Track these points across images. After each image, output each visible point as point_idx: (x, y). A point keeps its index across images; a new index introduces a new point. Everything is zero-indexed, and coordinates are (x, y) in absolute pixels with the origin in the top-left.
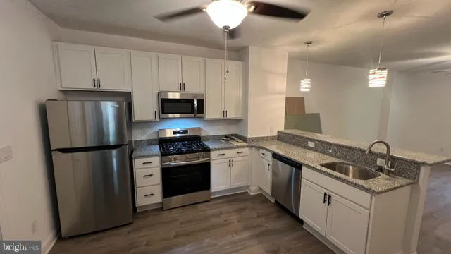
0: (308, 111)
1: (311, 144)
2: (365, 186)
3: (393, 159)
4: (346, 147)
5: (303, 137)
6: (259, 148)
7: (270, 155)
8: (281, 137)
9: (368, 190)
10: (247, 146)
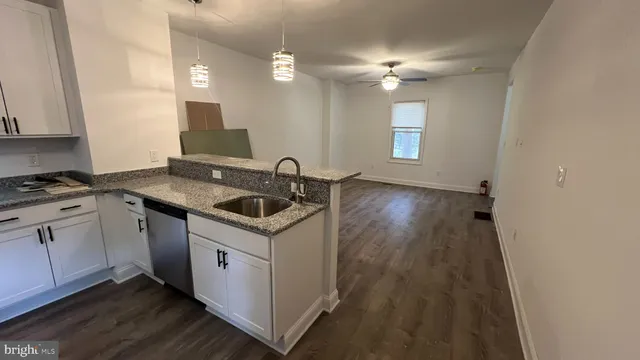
0: (228, 125)
1: (217, 174)
2: (261, 226)
3: (307, 180)
4: (258, 172)
5: (204, 165)
6: (121, 193)
7: (139, 202)
8: (175, 169)
9: (264, 232)
10: (90, 193)
